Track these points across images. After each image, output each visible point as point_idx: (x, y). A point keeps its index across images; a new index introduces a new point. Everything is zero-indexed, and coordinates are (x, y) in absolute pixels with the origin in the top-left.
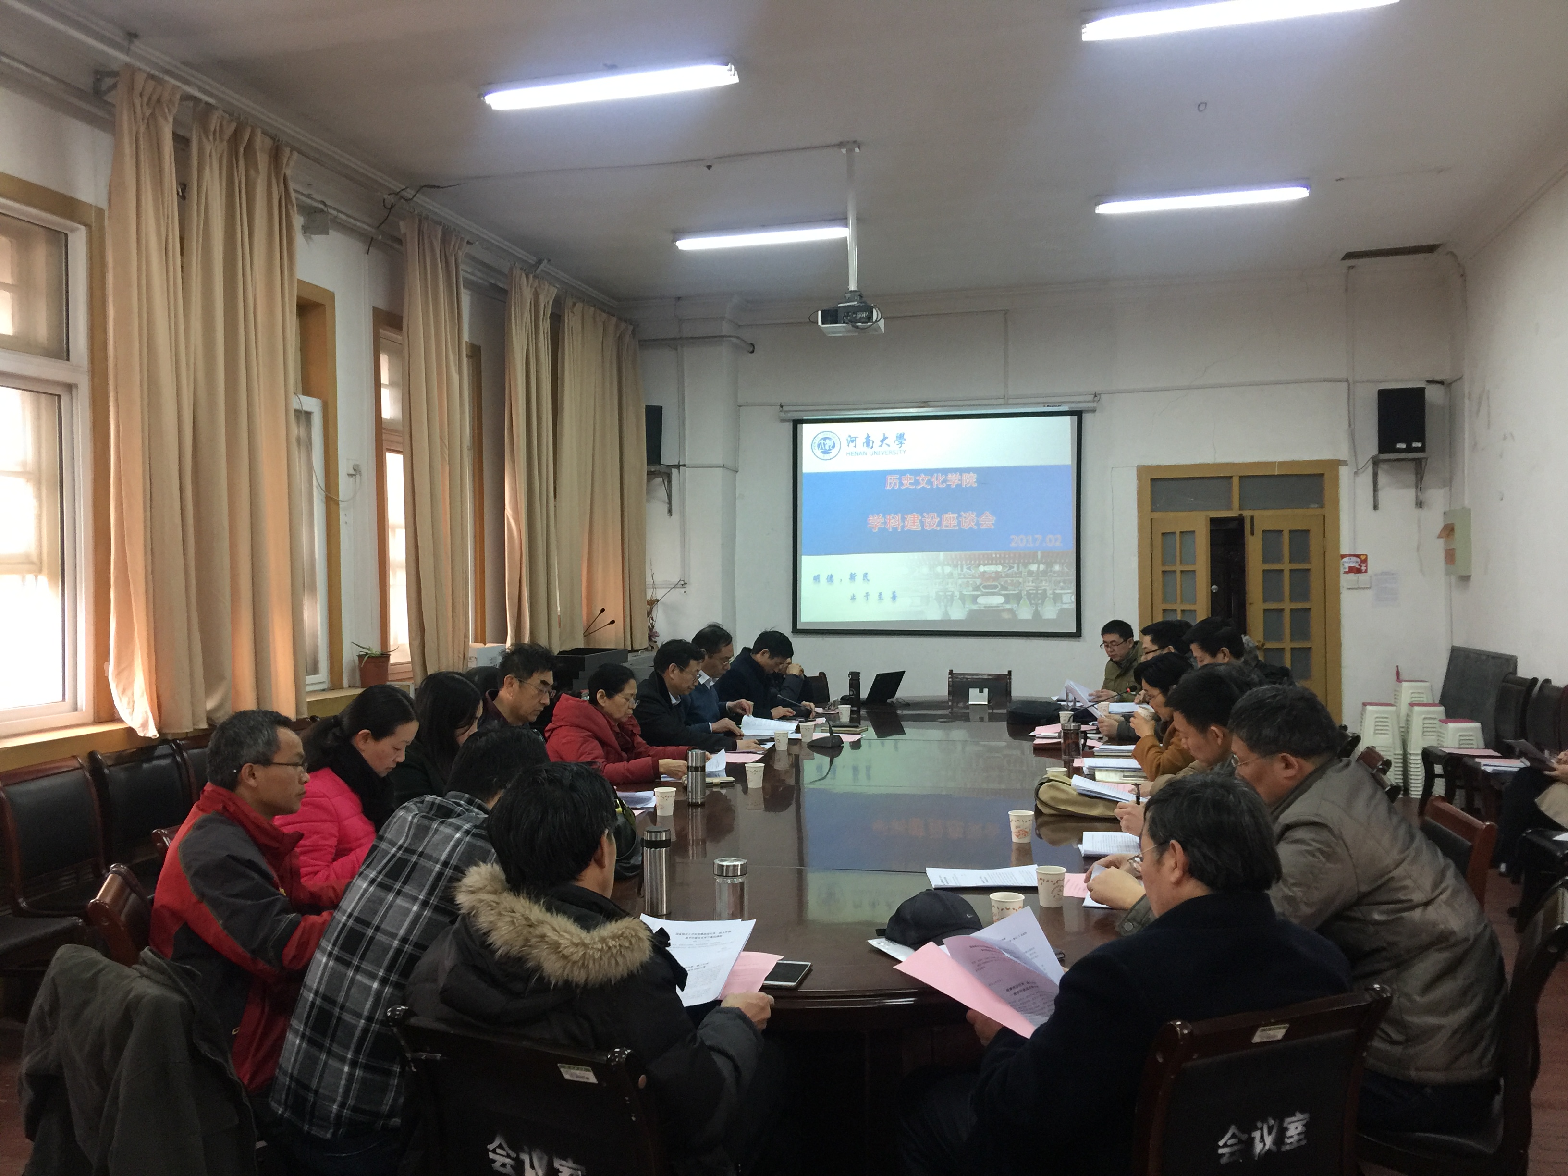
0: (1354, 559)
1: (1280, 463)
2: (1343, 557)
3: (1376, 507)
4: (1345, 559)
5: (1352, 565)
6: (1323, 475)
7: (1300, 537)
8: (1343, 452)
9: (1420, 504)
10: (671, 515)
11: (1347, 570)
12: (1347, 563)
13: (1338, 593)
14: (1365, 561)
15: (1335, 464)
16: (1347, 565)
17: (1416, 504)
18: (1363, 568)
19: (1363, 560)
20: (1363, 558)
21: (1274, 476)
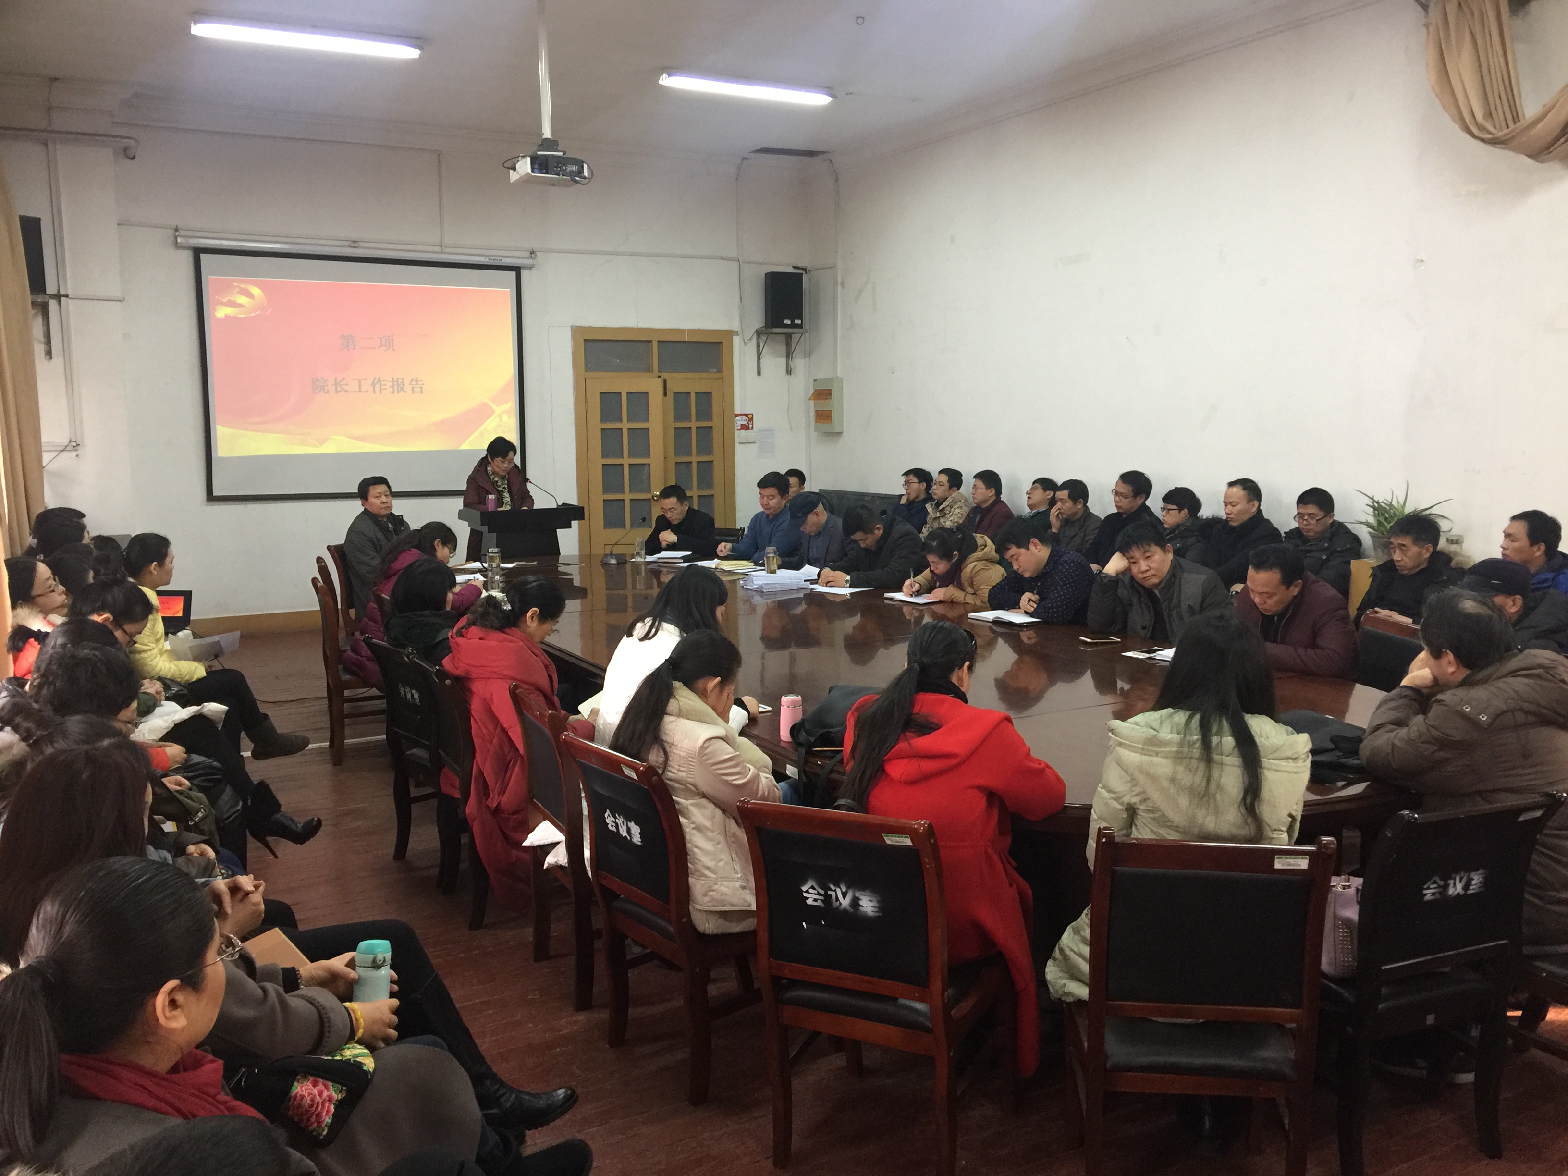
0: (745, 418)
1: (689, 330)
2: (736, 415)
3: (759, 373)
4: (738, 418)
5: (743, 423)
6: (721, 343)
7: (705, 397)
8: (735, 326)
9: (789, 372)
10: (51, 358)
11: (739, 427)
12: (740, 421)
13: (733, 447)
14: (751, 419)
15: (730, 334)
16: (739, 423)
17: (787, 372)
18: (751, 426)
19: (750, 418)
20: (750, 416)
21: (685, 342)
